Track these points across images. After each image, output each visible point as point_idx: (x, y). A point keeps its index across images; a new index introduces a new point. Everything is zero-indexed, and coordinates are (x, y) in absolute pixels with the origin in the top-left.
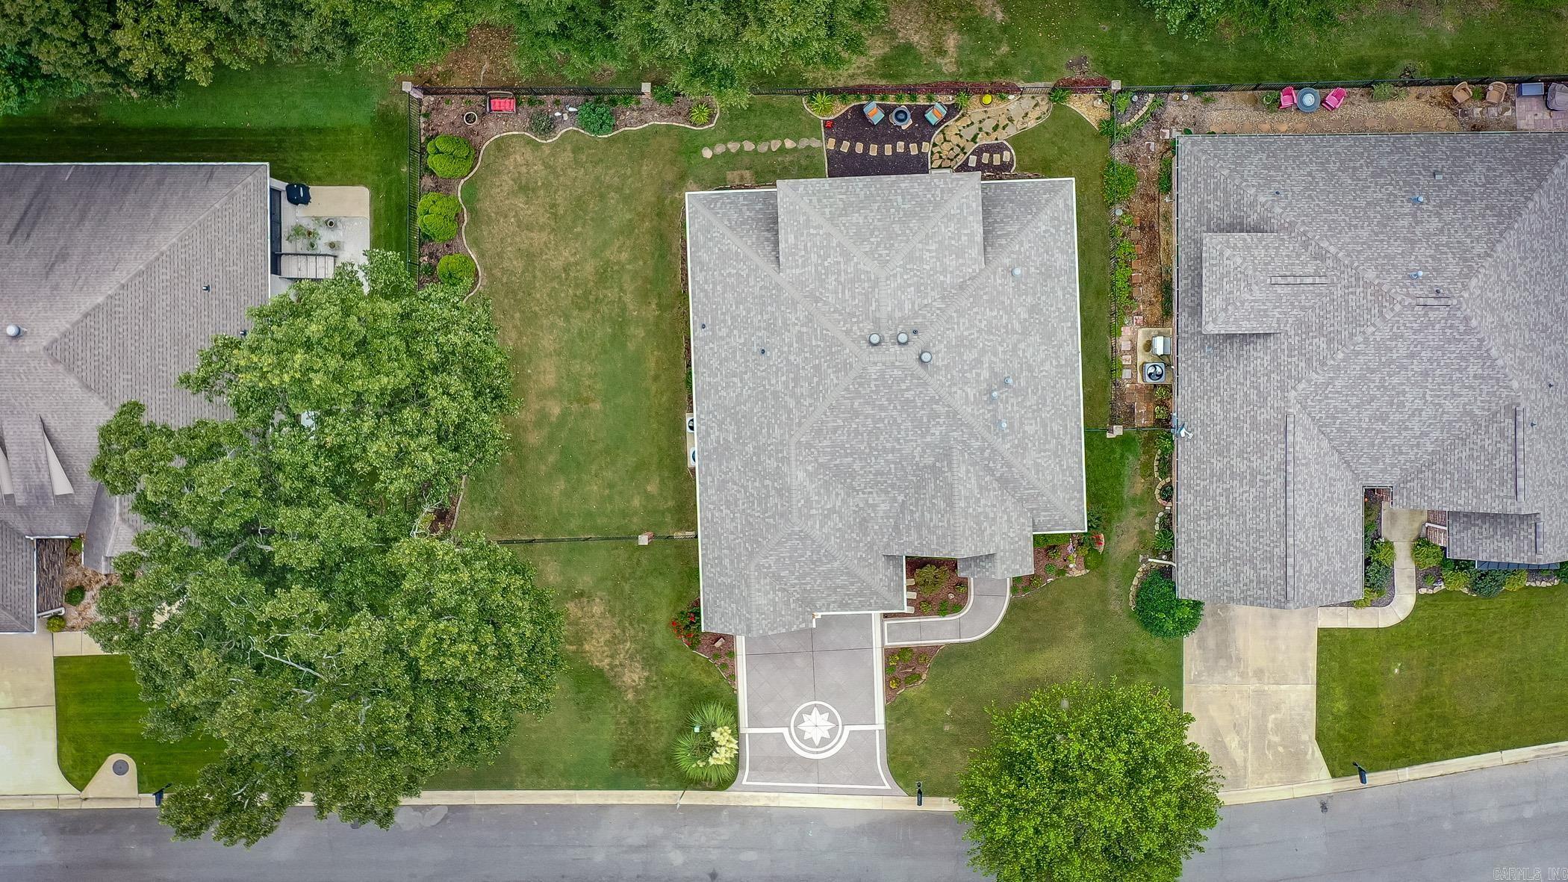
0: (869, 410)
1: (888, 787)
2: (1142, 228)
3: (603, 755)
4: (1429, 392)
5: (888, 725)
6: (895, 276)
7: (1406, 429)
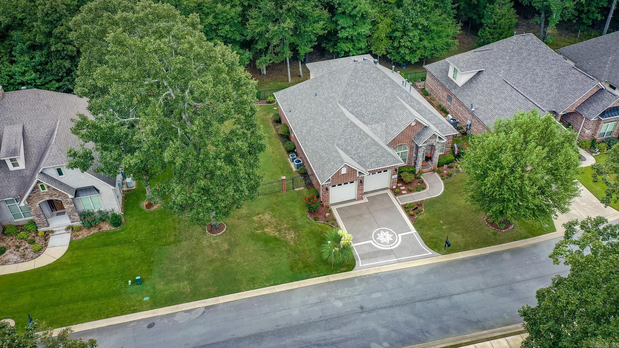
1: (431, 253)
3: (285, 268)
5: (417, 230)
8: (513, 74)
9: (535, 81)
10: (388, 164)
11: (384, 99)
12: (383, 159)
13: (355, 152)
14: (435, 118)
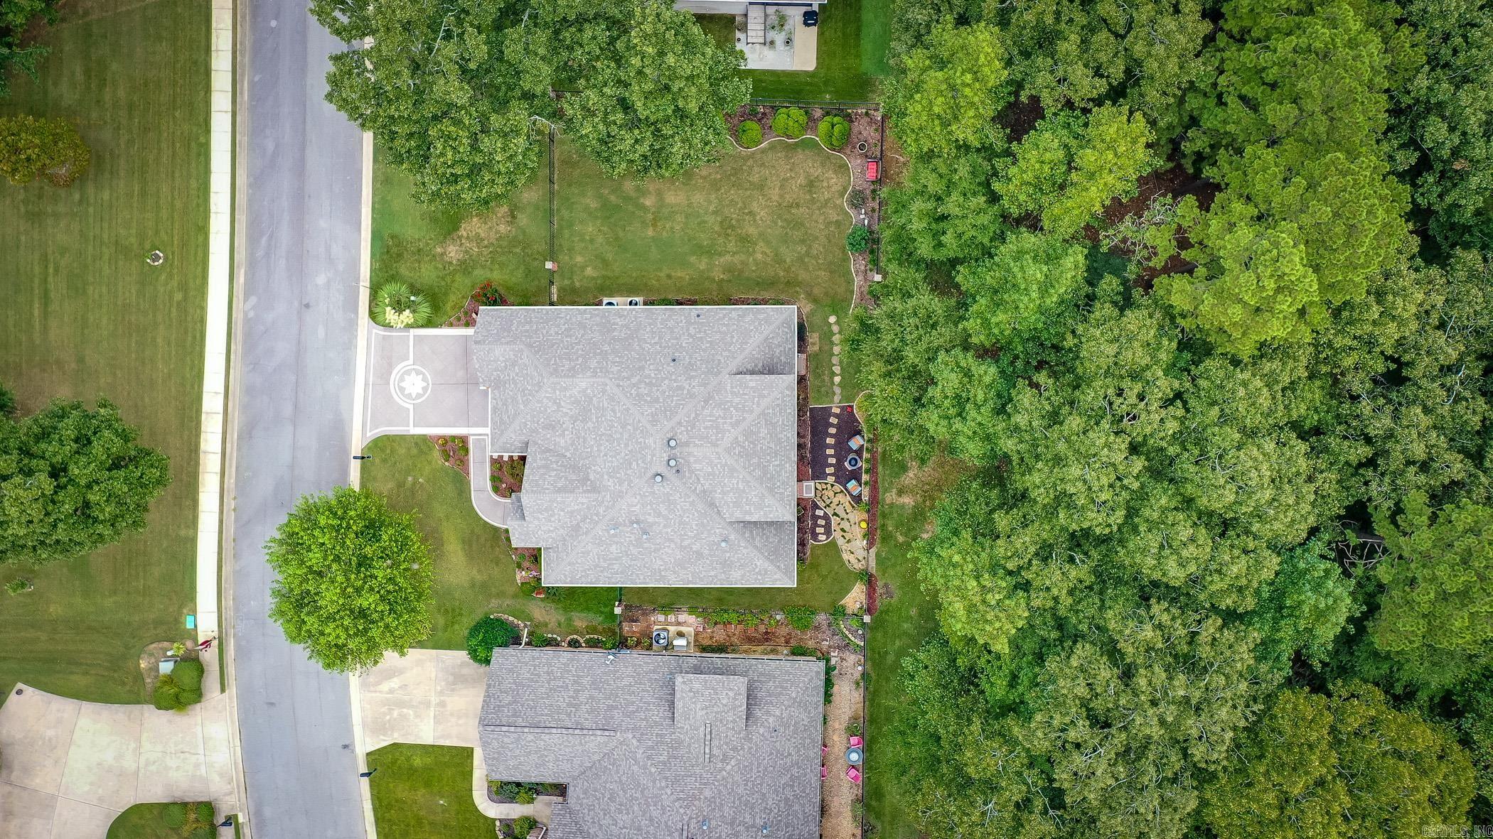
0: (626, 436)
1: (369, 434)
2: (767, 633)
3: (397, 229)
5: (413, 436)
6: (719, 458)
7: (605, 814)
9: (610, 799)
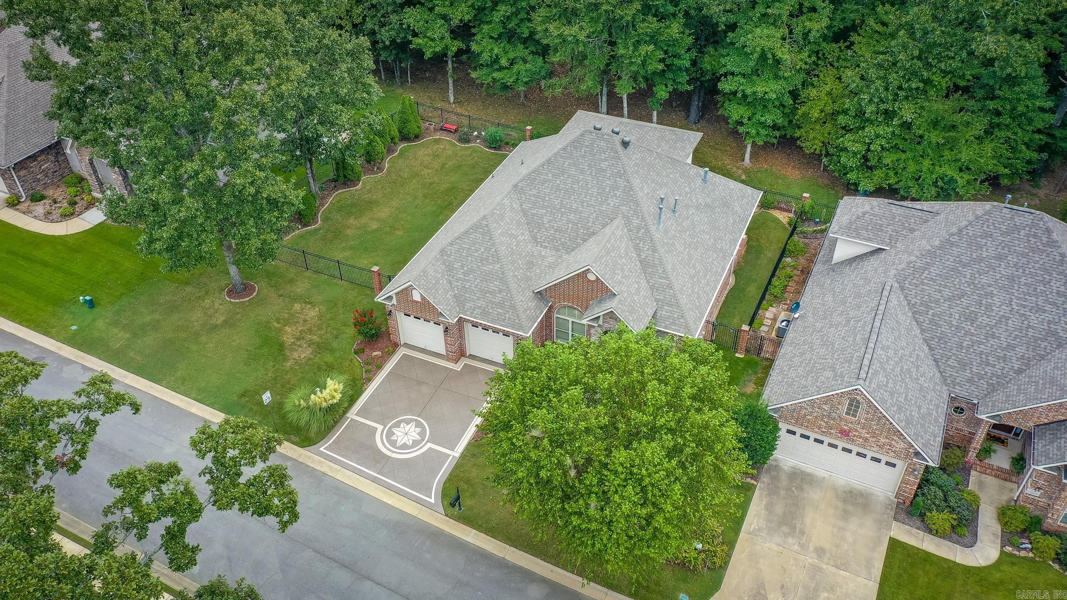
1: (432, 501)
2: (802, 271)
4: (1015, 300)
5: (463, 455)
8: (925, 281)
9: (973, 322)
10: (501, 323)
11: (594, 215)
12: (499, 310)
13: (462, 276)
14: (667, 290)
